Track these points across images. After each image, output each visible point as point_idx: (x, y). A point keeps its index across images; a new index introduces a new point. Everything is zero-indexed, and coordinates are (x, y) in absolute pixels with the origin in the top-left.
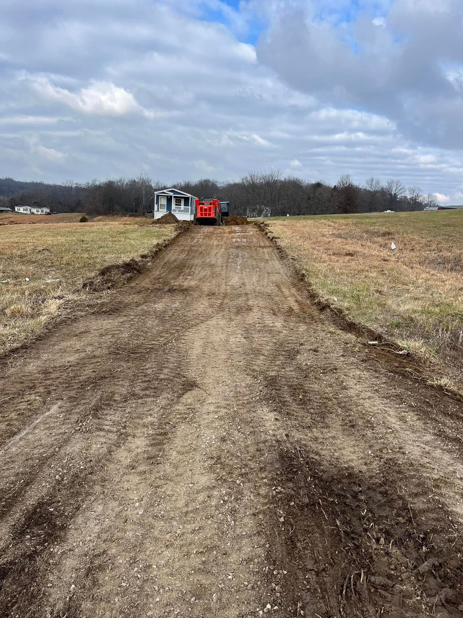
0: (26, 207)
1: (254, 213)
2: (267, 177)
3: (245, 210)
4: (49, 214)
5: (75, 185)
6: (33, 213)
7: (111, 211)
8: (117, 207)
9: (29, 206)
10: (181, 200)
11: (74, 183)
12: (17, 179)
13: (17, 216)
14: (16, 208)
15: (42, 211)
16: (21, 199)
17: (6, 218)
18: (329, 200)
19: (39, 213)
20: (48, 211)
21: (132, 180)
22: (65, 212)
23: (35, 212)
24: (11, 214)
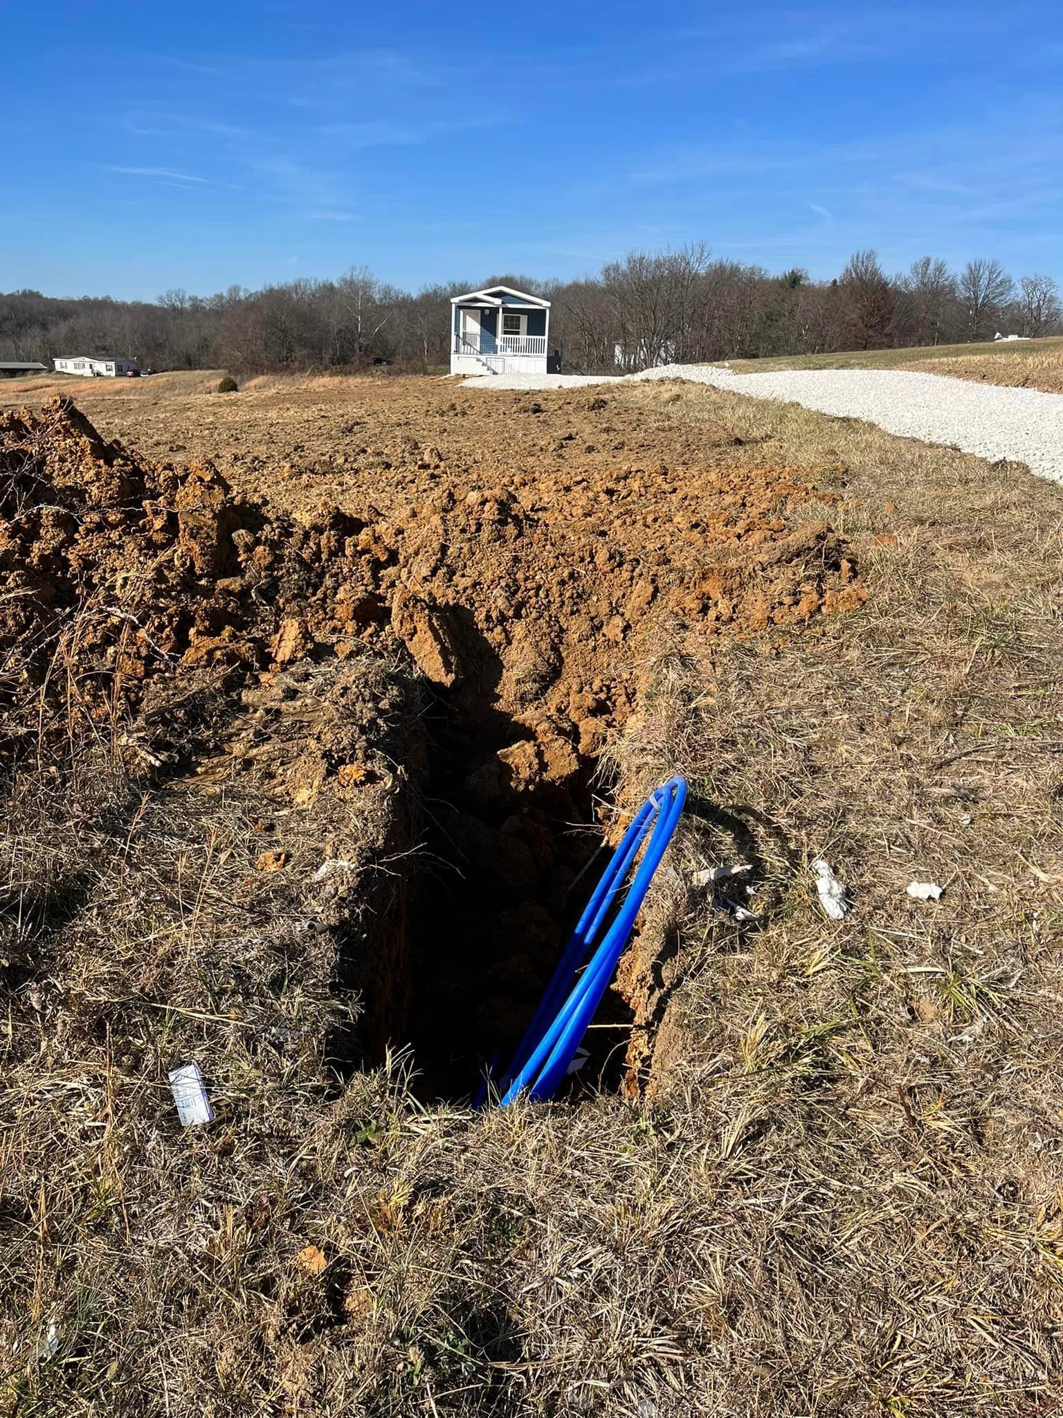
0: (81, 359)
1: (639, 356)
4: (135, 375)
5: (191, 303)
6: (99, 375)
7: (286, 363)
8: (299, 353)
9: (87, 355)
10: (519, 319)
11: (187, 297)
13: (61, 379)
14: (58, 364)
15: (120, 368)
17: (36, 388)
21: (324, 285)
22: (174, 369)
23: (105, 373)
24: (48, 377)
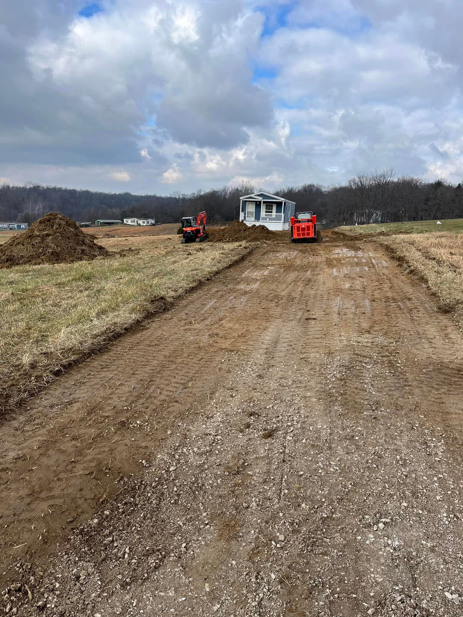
0: (133, 219)
1: (363, 218)
2: (378, 178)
3: (352, 215)
4: (153, 225)
5: (182, 196)
6: (139, 225)
7: (212, 220)
8: (217, 216)
9: (136, 218)
10: (272, 206)
12: (133, 193)
13: (125, 228)
14: (125, 220)
15: (148, 222)
16: (132, 212)
17: (114, 230)
18: (453, 201)
19: (145, 224)
20: (153, 222)
21: (235, 189)
22: (169, 223)
23: (142, 224)
24: (120, 226)
